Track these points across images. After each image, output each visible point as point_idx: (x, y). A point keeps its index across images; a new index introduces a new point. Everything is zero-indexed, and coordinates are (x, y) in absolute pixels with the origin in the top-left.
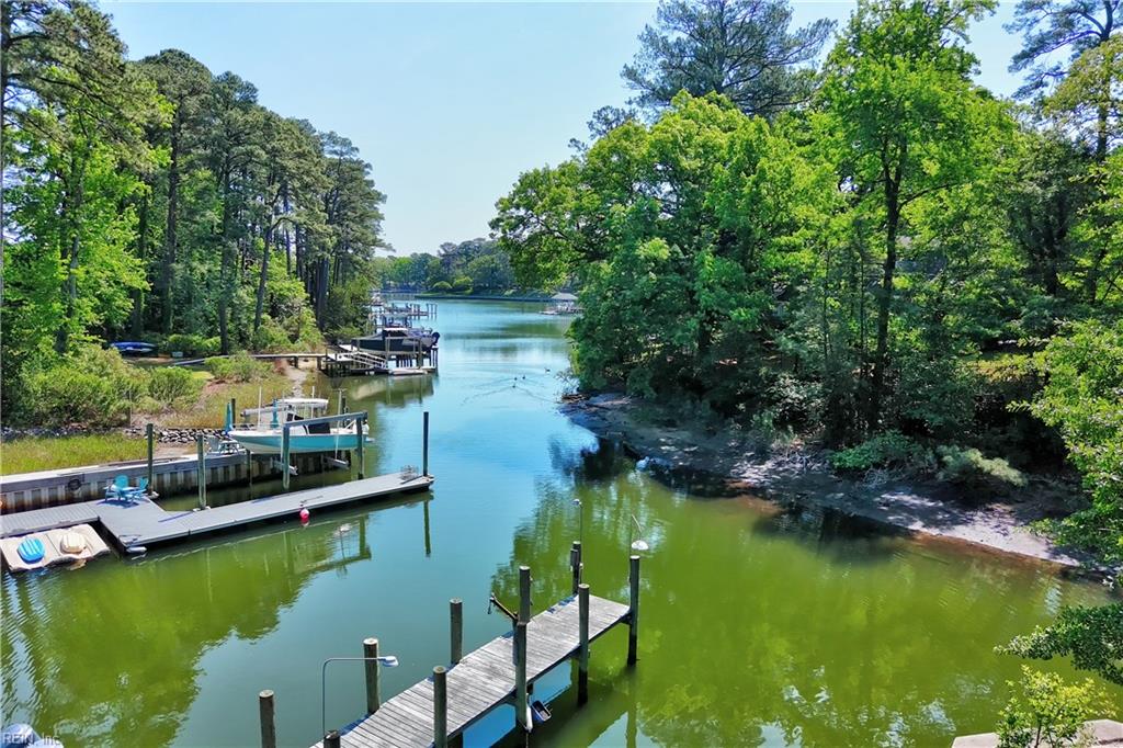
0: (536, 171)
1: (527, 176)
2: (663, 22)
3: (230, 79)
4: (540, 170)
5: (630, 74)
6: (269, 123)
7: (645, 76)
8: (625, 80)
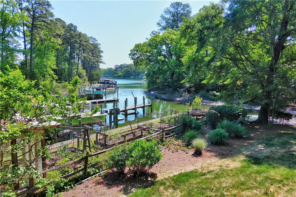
0: (138, 44)
1: (136, 45)
2: (165, 13)
3: (71, 25)
4: (139, 43)
5: (158, 24)
6: (80, 34)
7: (162, 24)
8: (157, 25)
